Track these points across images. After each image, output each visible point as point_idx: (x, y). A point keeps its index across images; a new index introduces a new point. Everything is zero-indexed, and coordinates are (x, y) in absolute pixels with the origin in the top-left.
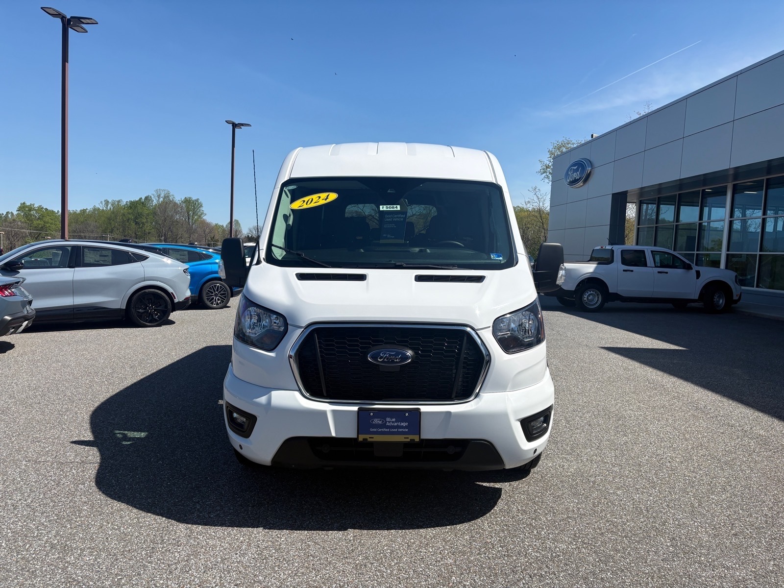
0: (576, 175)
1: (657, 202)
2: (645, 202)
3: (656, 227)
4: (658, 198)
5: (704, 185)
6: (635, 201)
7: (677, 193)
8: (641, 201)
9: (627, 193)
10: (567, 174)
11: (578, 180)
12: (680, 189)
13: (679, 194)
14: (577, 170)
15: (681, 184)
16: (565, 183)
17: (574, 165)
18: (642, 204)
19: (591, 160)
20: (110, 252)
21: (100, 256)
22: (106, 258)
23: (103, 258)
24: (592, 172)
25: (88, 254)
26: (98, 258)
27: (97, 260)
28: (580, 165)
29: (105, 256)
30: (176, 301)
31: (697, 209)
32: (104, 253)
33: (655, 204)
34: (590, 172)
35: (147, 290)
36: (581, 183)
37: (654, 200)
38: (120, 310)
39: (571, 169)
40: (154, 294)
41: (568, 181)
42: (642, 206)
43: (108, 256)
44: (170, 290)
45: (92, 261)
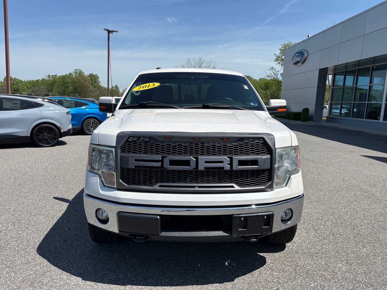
0: (298, 59)
1: (344, 75)
2: (337, 74)
3: (343, 88)
4: (346, 71)
5: (373, 64)
6: (332, 73)
7: (357, 68)
8: (335, 73)
9: (328, 69)
10: (293, 58)
11: (299, 61)
12: (359, 66)
13: (358, 69)
14: (299, 56)
15: (359, 63)
16: (291, 64)
17: (297, 53)
18: (335, 75)
19: (307, 50)
20: (19, 101)
21: (13, 104)
22: (17, 105)
23: (15, 105)
24: (307, 57)
25: (5, 102)
26: (12, 105)
27: (11, 106)
28: (301, 53)
29: (16, 104)
30: (62, 131)
31: (369, 78)
32: (15, 102)
33: (343, 75)
34: (306, 57)
35: (43, 125)
36: (300, 64)
37: (343, 73)
38: (26, 137)
39: (295, 56)
40: (48, 127)
41: (294, 62)
42: (335, 77)
43: (18, 104)
44: (58, 125)
45: (8, 107)
